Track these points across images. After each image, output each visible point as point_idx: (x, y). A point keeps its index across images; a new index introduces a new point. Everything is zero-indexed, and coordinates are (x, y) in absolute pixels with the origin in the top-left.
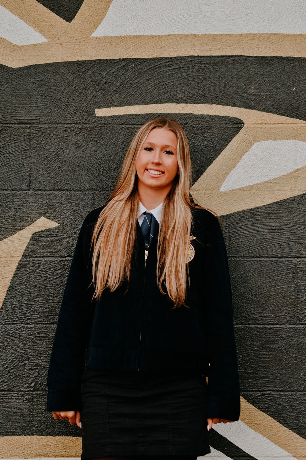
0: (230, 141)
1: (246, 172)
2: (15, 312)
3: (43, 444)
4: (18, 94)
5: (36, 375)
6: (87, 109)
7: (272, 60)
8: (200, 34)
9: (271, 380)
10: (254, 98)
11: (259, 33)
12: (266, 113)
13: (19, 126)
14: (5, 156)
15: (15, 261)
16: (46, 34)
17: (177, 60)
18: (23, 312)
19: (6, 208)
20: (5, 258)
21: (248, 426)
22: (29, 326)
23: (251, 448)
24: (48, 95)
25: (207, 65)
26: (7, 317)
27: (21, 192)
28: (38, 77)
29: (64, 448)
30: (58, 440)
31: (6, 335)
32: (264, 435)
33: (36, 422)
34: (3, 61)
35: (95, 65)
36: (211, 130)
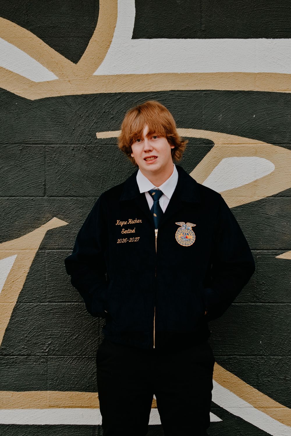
0: (203, 157)
1: (216, 182)
2: (33, 293)
3: (56, 397)
4: (36, 120)
5: (49, 343)
6: (90, 133)
7: (236, 93)
8: (179, 73)
9: (237, 347)
10: (222, 123)
11: (227, 72)
12: (232, 135)
13: (36, 145)
14: (25, 169)
15: (33, 252)
16: (58, 73)
17: (161, 94)
18: (39, 293)
19: (26, 210)
20: (25, 250)
21: (218, 383)
22: (44, 304)
23: (220, 401)
24: (59, 121)
25: (185, 98)
26: (26, 297)
27: (38, 198)
28: (51, 107)
29: (72, 400)
30: (67, 394)
31: (26, 311)
32: (231, 391)
33: (50, 380)
34: (23, 94)
35: (96, 97)
36: (188, 149)
